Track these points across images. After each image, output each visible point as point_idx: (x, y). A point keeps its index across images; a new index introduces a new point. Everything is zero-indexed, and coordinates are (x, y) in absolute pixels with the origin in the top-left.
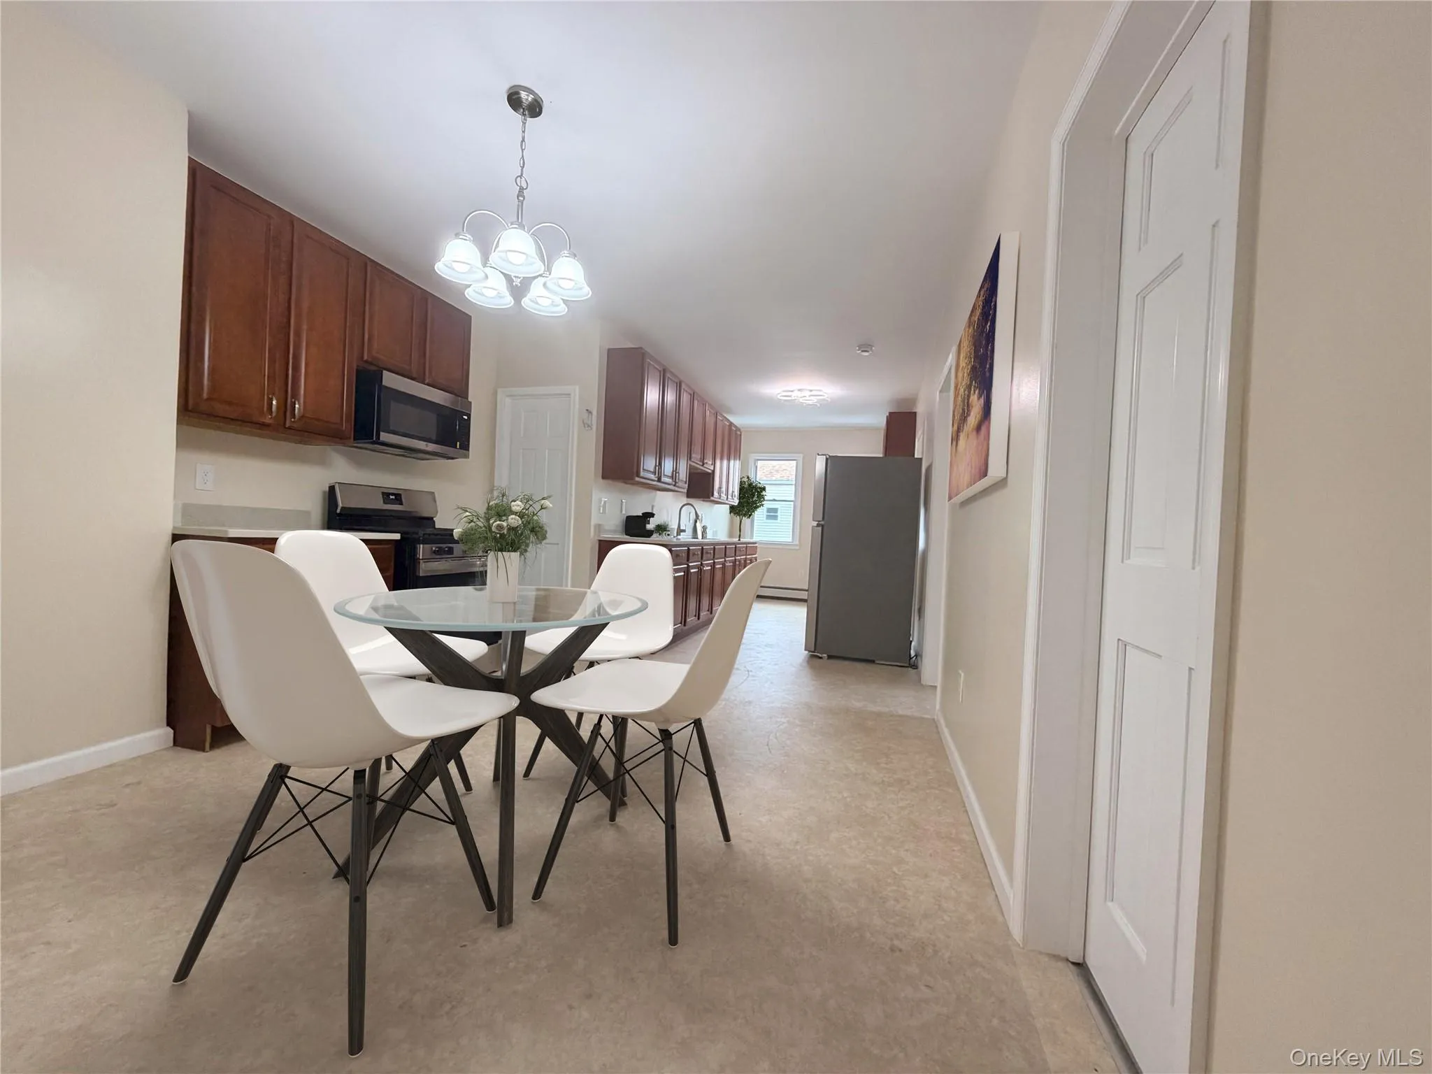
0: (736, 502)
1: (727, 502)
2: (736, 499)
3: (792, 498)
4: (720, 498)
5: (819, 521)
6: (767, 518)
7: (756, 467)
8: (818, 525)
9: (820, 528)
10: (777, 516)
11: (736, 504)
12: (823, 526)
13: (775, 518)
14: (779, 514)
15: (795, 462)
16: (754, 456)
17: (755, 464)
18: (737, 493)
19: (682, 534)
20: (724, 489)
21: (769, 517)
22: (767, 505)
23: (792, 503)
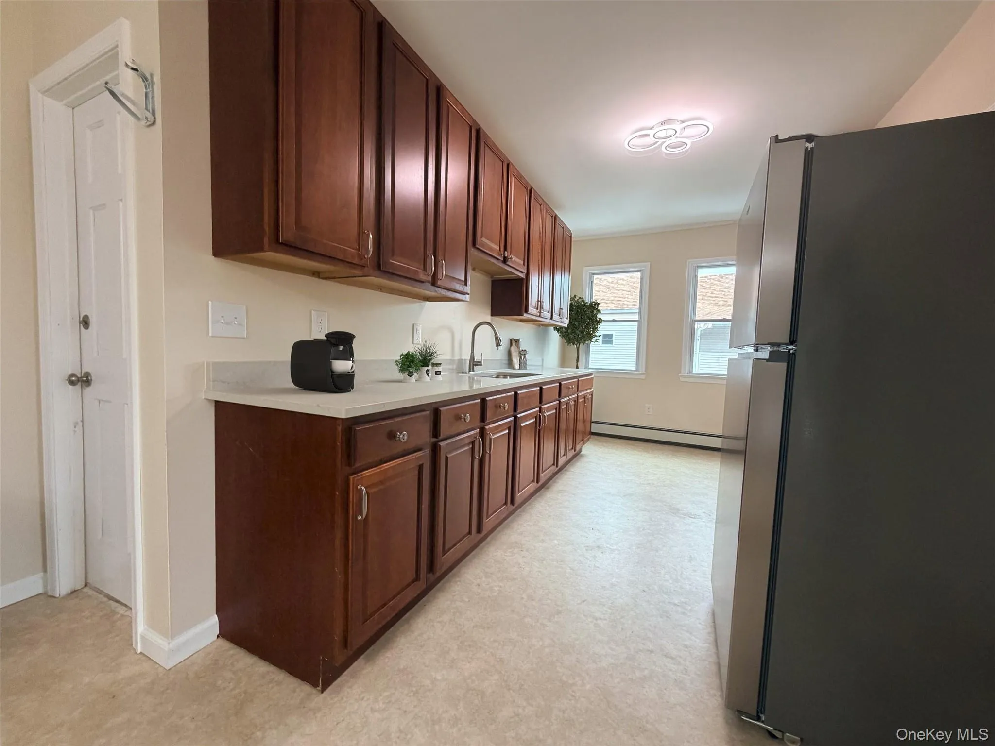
0: (565, 322)
1: (552, 322)
2: (565, 319)
3: (636, 317)
4: (540, 316)
5: (779, 345)
6: (603, 343)
7: (592, 282)
8: (774, 357)
9: (781, 367)
10: (612, 341)
11: (566, 326)
12: (790, 359)
13: (610, 342)
14: (614, 339)
15: (639, 274)
16: (588, 270)
17: (590, 278)
18: (566, 310)
19: (476, 367)
20: (546, 305)
21: (604, 342)
22: (602, 329)
23: (636, 324)
